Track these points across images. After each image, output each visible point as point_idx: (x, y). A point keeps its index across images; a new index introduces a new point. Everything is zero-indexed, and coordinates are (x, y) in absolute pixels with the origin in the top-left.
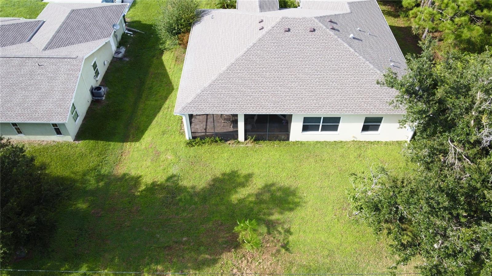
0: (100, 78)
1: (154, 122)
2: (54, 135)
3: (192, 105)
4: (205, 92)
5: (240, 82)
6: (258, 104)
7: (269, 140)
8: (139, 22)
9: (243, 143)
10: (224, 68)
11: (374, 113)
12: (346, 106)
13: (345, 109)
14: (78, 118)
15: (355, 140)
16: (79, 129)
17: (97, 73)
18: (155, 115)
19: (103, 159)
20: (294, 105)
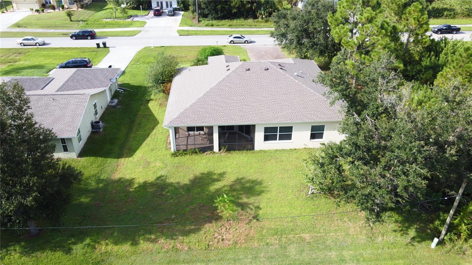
0: (98, 116)
1: (144, 144)
2: (61, 152)
5: (214, 103)
6: (229, 117)
7: (239, 150)
8: (128, 84)
9: (218, 153)
10: (202, 95)
11: (318, 120)
12: (295, 116)
13: (295, 119)
14: (81, 141)
15: (306, 147)
16: (82, 150)
17: (96, 113)
18: (144, 140)
19: (102, 169)
20: (256, 117)
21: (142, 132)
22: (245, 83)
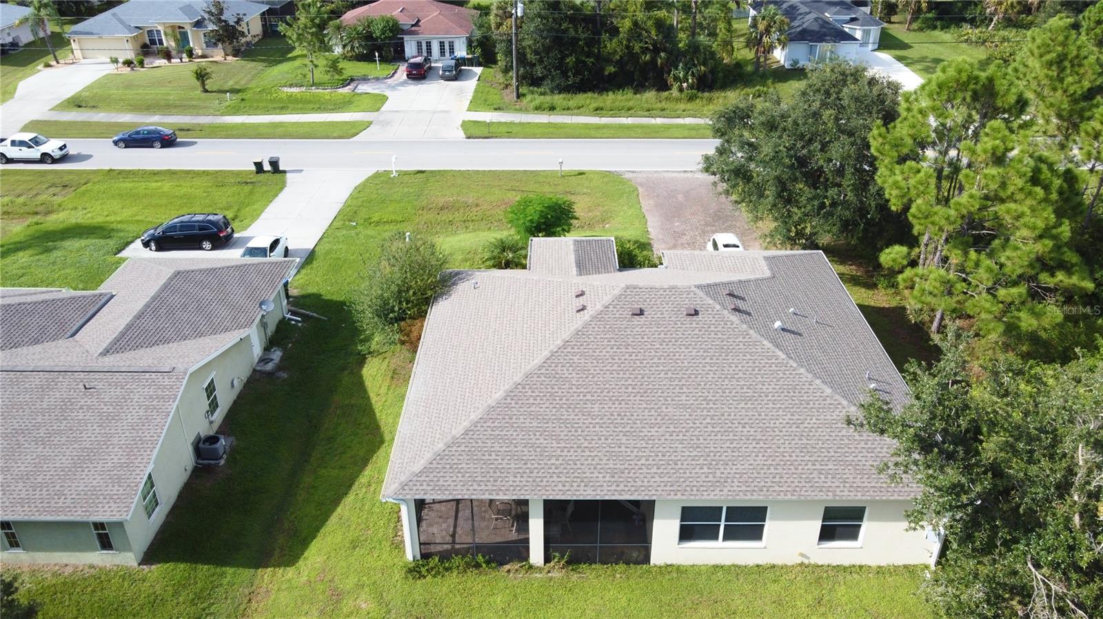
0: (219, 416)
1: (334, 519)
2: (95, 550)
3: (423, 478)
4: (455, 448)
5: (535, 424)
6: (576, 475)
7: (603, 562)
8: (317, 297)
9: (540, 570)
10: (499, 395)
11: (846, 497)
12: (777, 479)
13: (777, 488)
14: (157, 509)
15: (806, 561)
16: (157, 534)
17: (214, 405)
18: (336, 502)
19: (204, 609)
20: (657, 479)
21: (335, 473)
22: (627, 356)
